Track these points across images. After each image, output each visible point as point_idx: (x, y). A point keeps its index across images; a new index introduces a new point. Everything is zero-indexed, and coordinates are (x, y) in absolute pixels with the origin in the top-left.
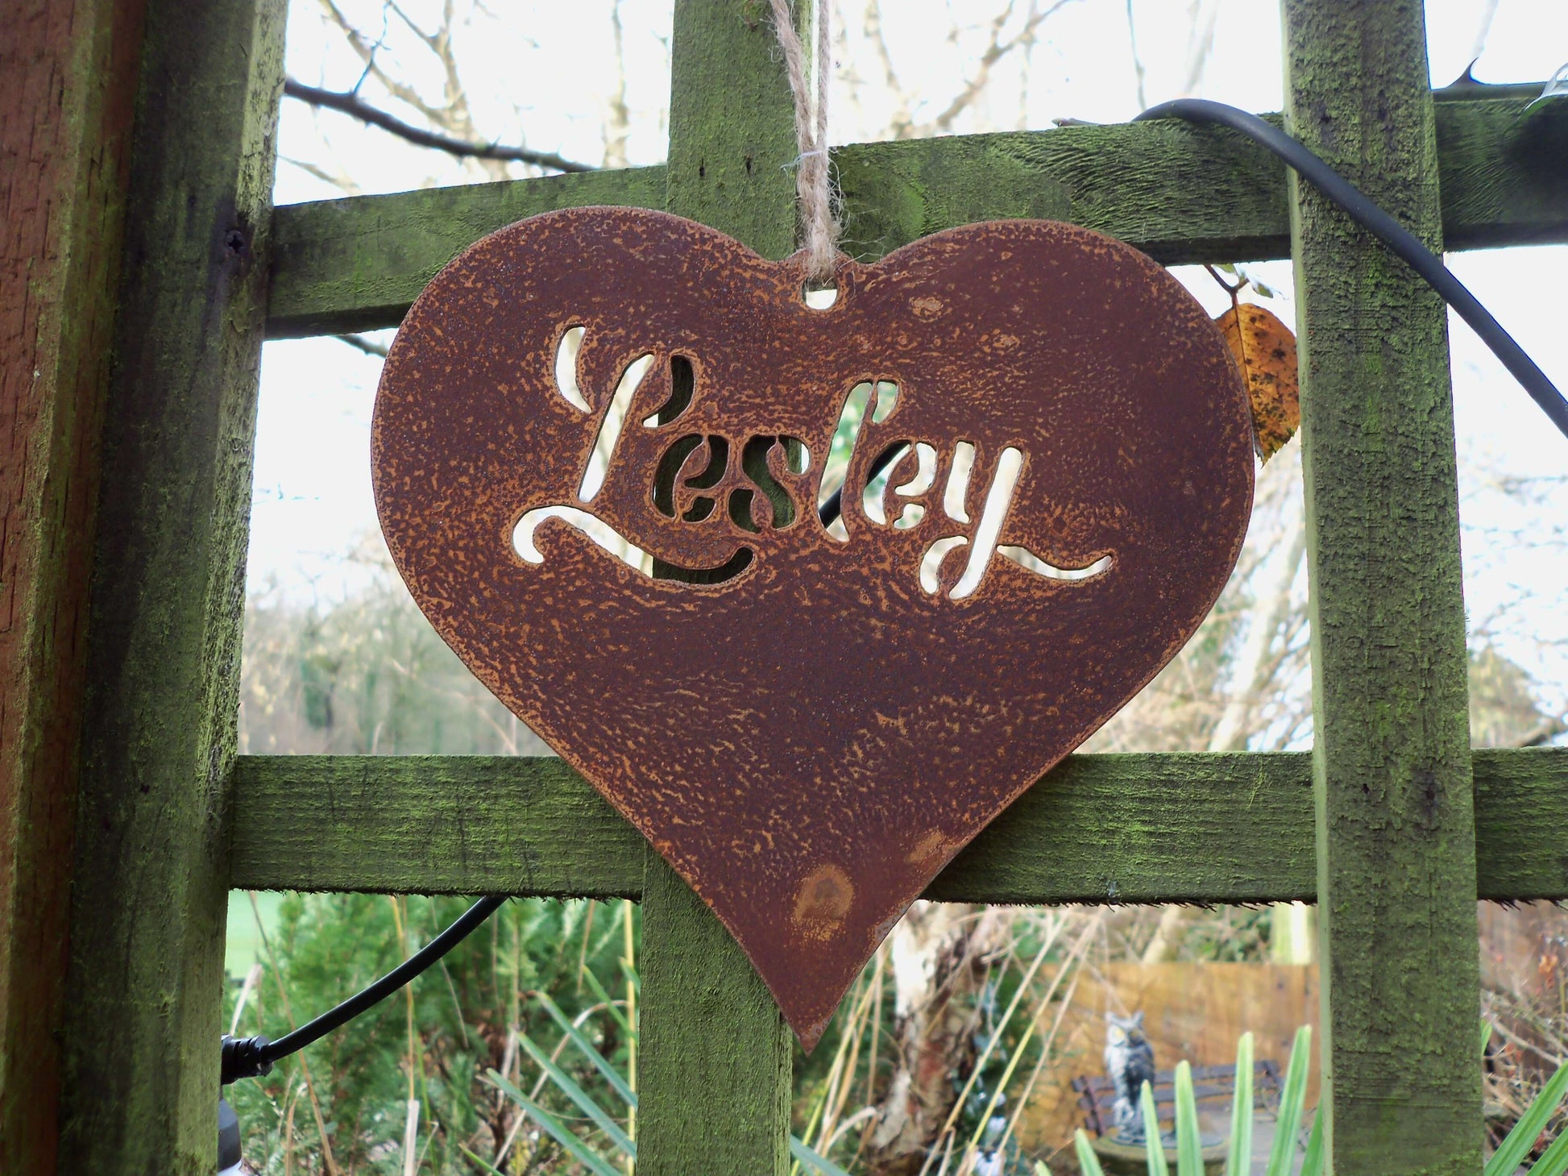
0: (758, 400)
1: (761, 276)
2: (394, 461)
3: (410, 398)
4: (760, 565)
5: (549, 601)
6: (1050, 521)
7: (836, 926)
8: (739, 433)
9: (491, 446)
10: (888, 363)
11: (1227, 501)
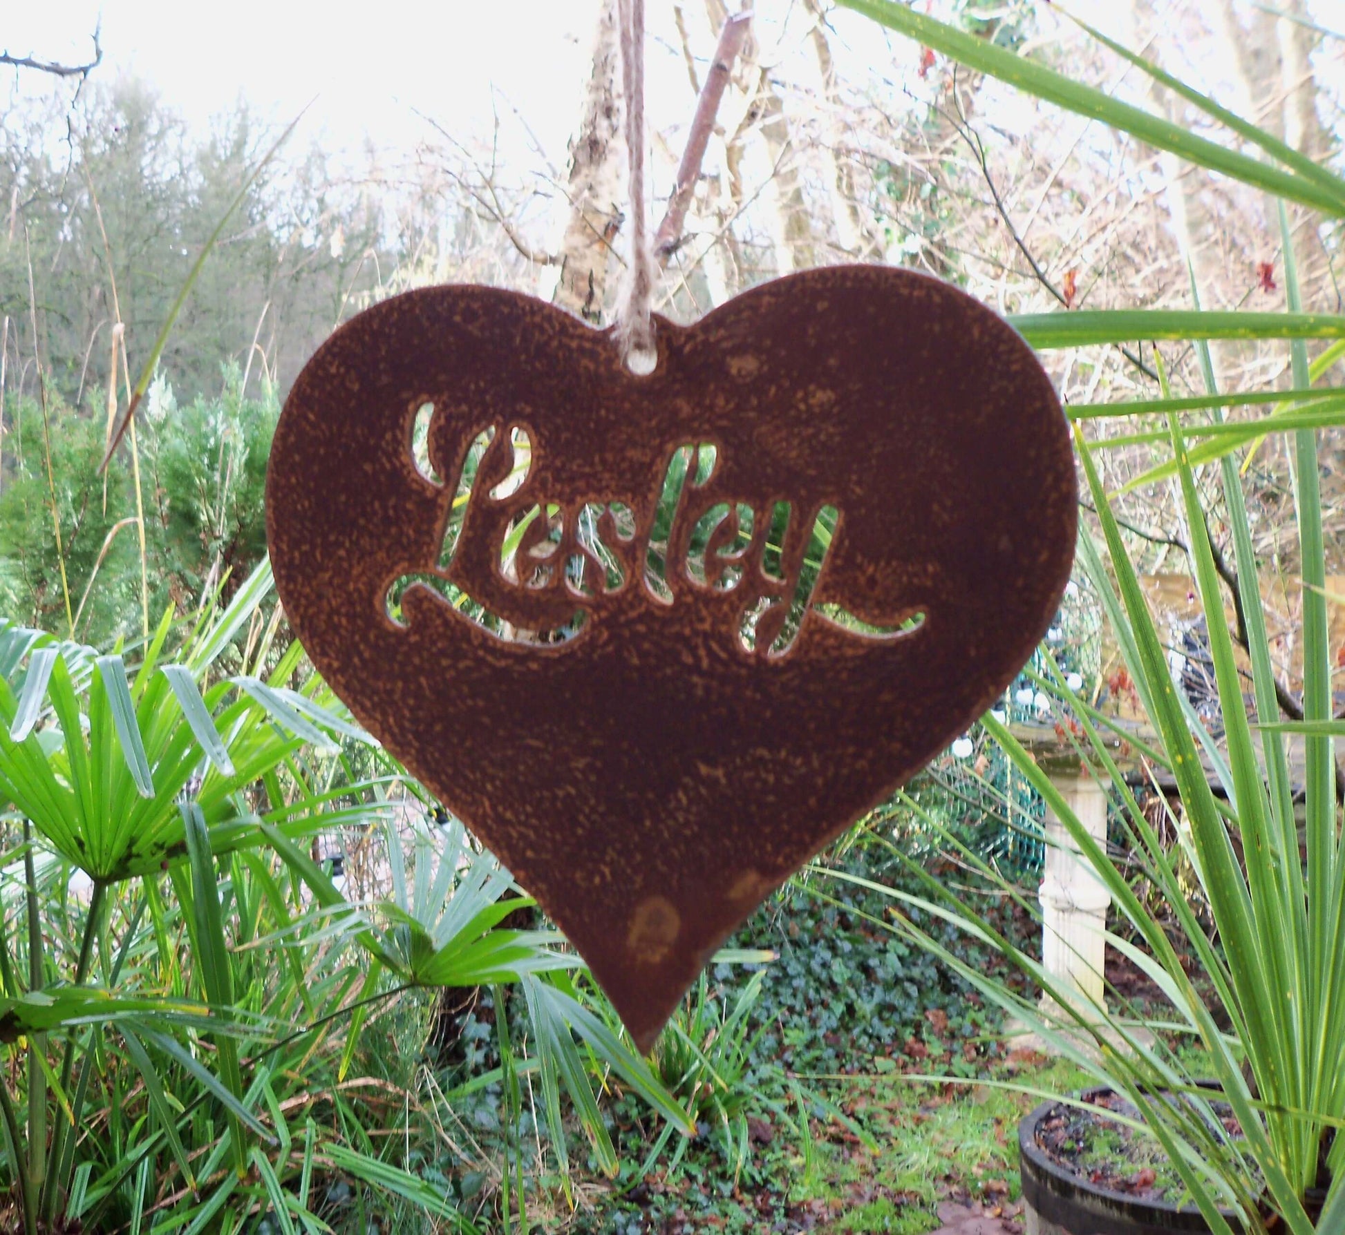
0: (587, 469)
3: (293, 480)
4: (594, 626)
5: (417, 661)
6: (862, 580)
7: (665, 950)
8: (571, 502)
10: (707, 426)
11: (1045, 555)
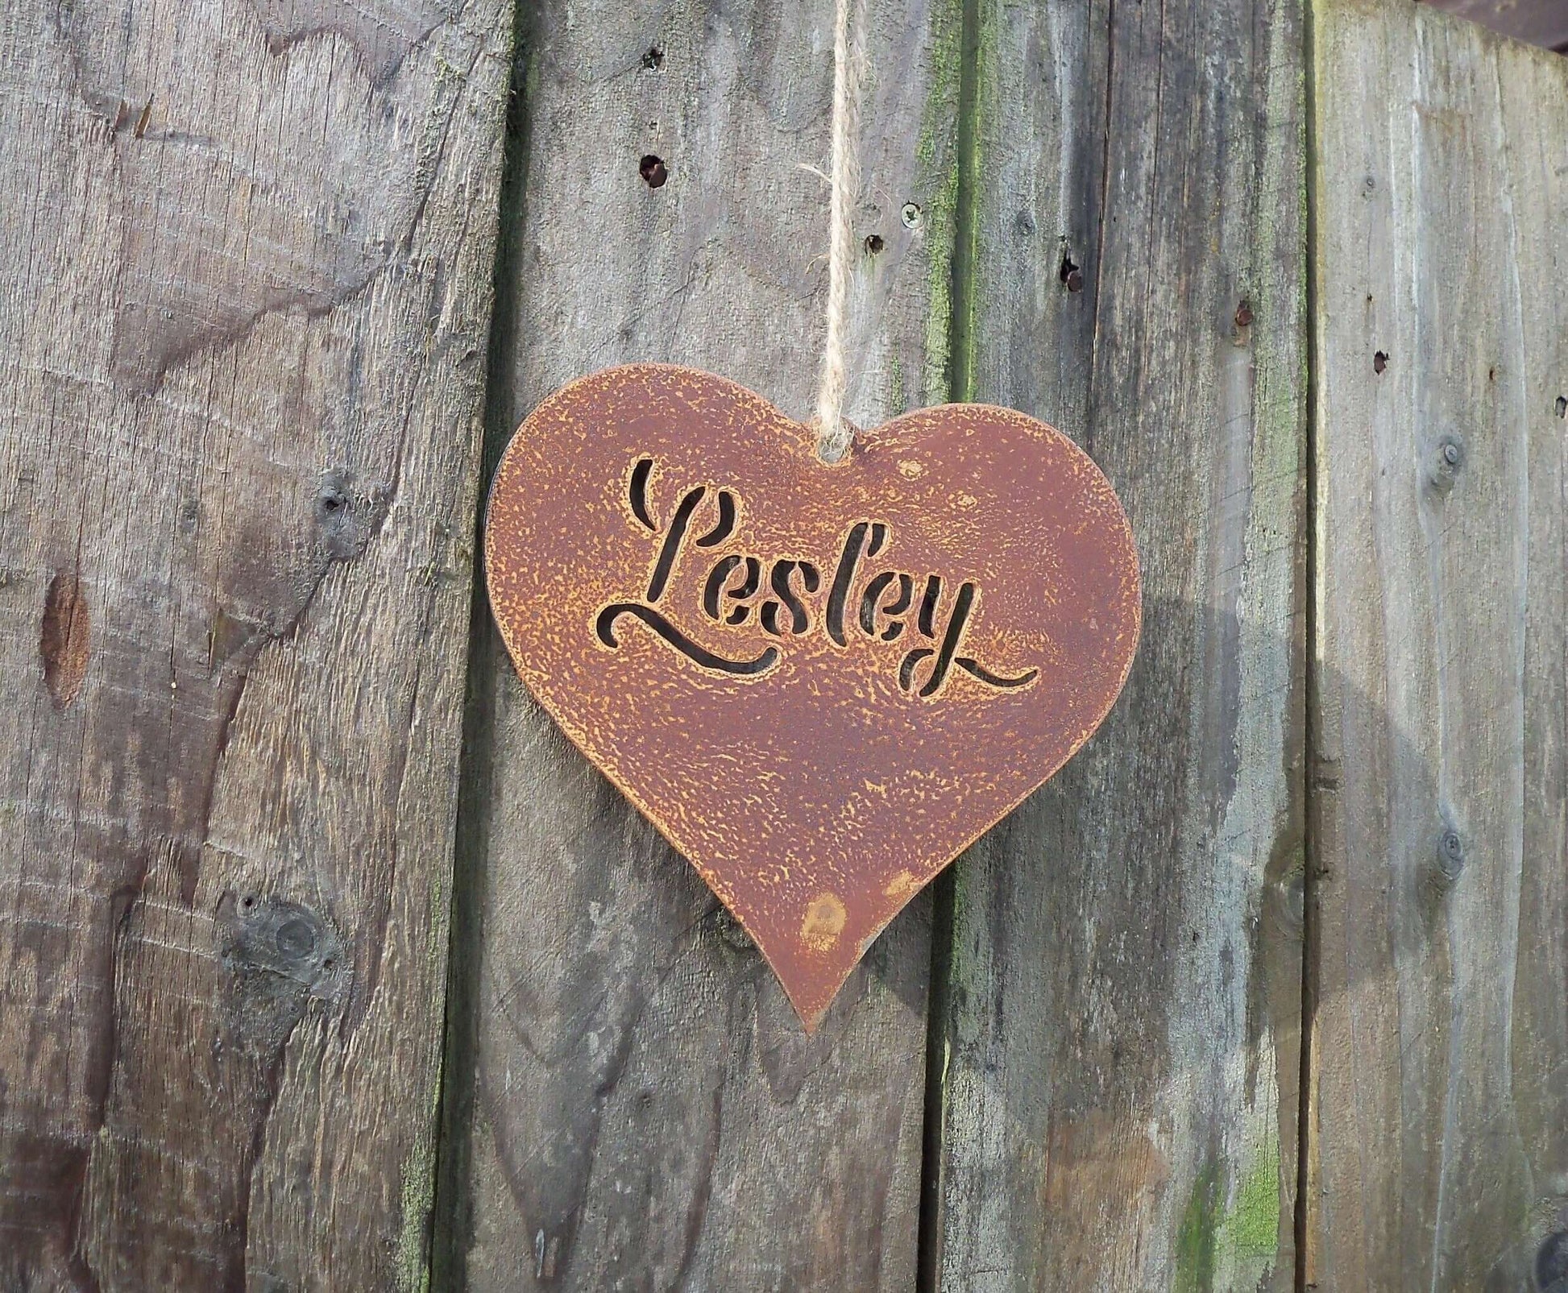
0: (784, 533)
1: (788, 433)
2: (504, 559)
3: (516, 508)
4: (784, 662)
5: (625, 679)
6: (994, 642)
7: (832, 940)
8: (769, 557)
9: (580, 553)
10: (880, 511)
11: (1121, 635)
